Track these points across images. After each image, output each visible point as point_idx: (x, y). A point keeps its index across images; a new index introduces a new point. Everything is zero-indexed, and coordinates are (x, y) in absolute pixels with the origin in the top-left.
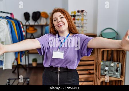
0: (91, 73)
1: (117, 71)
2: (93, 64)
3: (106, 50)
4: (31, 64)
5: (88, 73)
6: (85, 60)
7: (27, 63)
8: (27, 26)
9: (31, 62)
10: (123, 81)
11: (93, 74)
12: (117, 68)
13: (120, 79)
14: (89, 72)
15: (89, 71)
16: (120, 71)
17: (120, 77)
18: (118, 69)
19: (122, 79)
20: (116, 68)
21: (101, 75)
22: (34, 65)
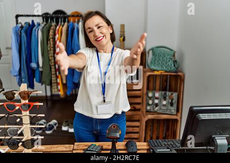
0: (137, 108)
1: (172, 104)
2: (139, 95)
5: (133, 108)
10: (179, 120)
11: (139, 110)
12: (172, 101)
15: (133, 106)
16: (175, 105)
18: (174, 101)
19: (178, 118)
20: (170, 101)
21: (147, 112)
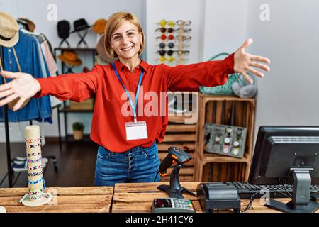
0: (190, 149)
2: (193, 131)
3: (220, 101)
4: (72, 136)
5: (184, 150)
6: (177, 122)
7: (63, 134)
8: (63, 51)
9: (71, 131)
10: (249, 163)
11: (193, 151)
13: (243, 160)
14: (185, 148)
15: (184, 145)
17: (242, 157)
19: (247, 160)
21: (205, 152)
22: (77, 136)
